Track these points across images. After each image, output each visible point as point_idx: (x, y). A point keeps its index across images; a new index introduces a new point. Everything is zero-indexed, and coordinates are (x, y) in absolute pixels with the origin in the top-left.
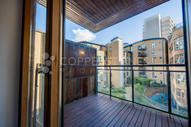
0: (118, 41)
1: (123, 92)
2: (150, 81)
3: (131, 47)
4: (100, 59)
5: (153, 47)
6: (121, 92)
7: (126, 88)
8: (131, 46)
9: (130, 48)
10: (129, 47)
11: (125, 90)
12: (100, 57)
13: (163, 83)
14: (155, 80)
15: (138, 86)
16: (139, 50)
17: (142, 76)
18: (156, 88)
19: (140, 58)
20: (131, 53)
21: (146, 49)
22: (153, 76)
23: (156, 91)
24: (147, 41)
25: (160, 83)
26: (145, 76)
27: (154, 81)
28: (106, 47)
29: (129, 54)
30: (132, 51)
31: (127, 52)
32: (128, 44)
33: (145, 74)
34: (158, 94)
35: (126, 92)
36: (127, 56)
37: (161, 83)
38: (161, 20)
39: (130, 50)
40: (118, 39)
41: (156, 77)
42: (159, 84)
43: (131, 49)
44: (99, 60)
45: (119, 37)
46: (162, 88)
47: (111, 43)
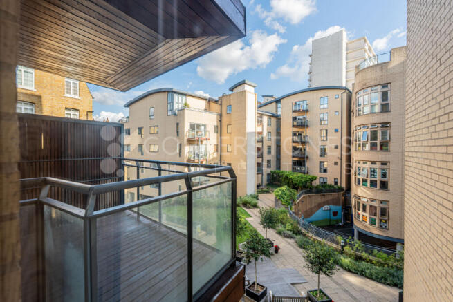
0: (245, 91)
1: (252, 205)
2: (312, 179)
3: (279, 105)
4: (205, 131)
5: (322, 107)
6: (248, 205)
7: (261, 196)
8: (278, 101)
9: (277, 108)
10: (274, 104)
11: (258, 199)
12: (205, 125)
13: (339, 184)
14: (324, 178)
15: (283, 191)
16: (295, 111)
17: (299, 169)
18: (324, 195)
19: (296, 129)
20: (277, 117)
21: (308, 111)
22: (320, 169)
23: (323, 200)
24: (311, 92)
25: (333, 184)
26: (303, 169)
27: (322, 180)
28: (219, 103)
29: (274, 120)
30: (279, 113)
31: (268, 116)
32: (272, 96)
33: (304, 165)
34: (326, 207)
35: (258, 205)
36: (269, 125)
37: (336, 183)
38: (347, 44)
39: (277, 111)
40: (246, 86)
41: (325, 171)
42: (330, 186)
43: (279, 109)
44: (203, 133)
45: (246, 82)
46: (335, 195)
47: (230, 95)
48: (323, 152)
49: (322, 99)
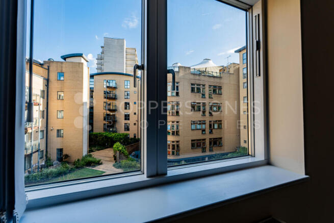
5: (126, 87)
13: (137, 137)
14: (127, 134)
16: (108, 87)
18: (132, 145)
19: (106, 100)
21: (116, 88)
22: (125, 128)
23: (132, 148)
24: (118, 75)
25: (133, 137)
33: (115, 127)
34: (133, 153)
38: (126, 49)
41: (128, 129)
45: (84, 56)
47: (62, 63)
48: (127, 117)
49: (126, 82)
